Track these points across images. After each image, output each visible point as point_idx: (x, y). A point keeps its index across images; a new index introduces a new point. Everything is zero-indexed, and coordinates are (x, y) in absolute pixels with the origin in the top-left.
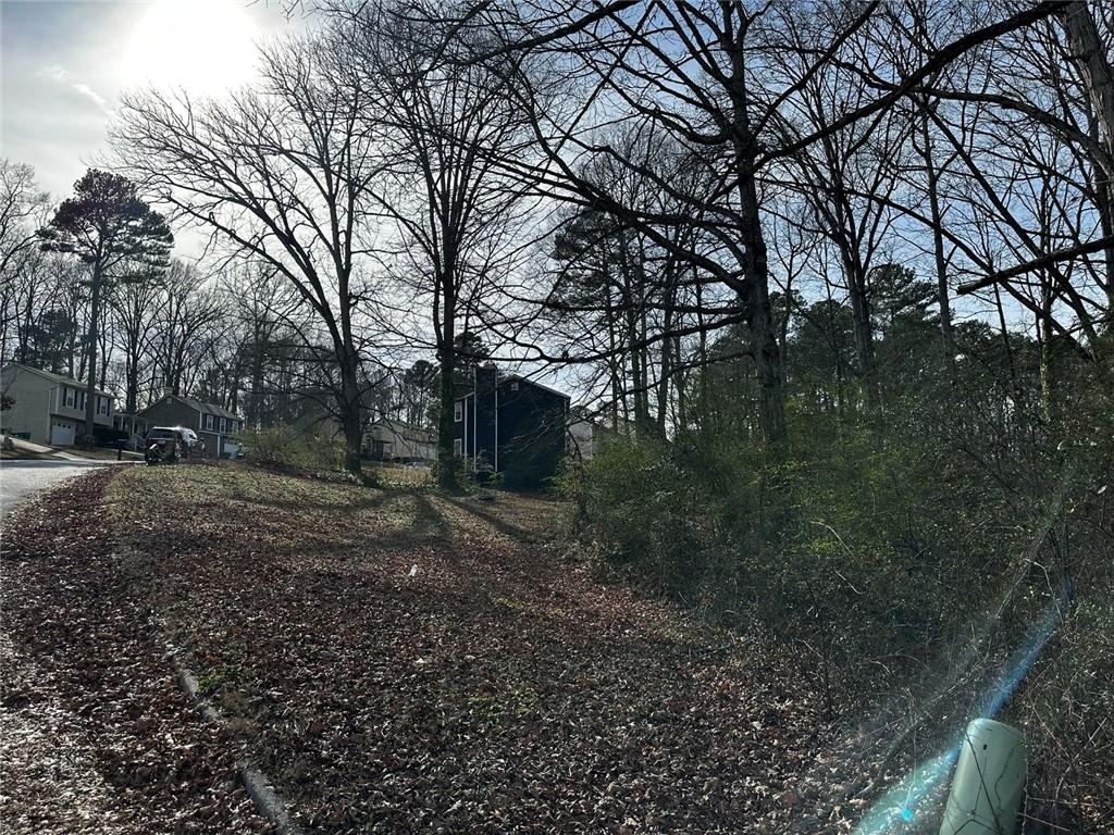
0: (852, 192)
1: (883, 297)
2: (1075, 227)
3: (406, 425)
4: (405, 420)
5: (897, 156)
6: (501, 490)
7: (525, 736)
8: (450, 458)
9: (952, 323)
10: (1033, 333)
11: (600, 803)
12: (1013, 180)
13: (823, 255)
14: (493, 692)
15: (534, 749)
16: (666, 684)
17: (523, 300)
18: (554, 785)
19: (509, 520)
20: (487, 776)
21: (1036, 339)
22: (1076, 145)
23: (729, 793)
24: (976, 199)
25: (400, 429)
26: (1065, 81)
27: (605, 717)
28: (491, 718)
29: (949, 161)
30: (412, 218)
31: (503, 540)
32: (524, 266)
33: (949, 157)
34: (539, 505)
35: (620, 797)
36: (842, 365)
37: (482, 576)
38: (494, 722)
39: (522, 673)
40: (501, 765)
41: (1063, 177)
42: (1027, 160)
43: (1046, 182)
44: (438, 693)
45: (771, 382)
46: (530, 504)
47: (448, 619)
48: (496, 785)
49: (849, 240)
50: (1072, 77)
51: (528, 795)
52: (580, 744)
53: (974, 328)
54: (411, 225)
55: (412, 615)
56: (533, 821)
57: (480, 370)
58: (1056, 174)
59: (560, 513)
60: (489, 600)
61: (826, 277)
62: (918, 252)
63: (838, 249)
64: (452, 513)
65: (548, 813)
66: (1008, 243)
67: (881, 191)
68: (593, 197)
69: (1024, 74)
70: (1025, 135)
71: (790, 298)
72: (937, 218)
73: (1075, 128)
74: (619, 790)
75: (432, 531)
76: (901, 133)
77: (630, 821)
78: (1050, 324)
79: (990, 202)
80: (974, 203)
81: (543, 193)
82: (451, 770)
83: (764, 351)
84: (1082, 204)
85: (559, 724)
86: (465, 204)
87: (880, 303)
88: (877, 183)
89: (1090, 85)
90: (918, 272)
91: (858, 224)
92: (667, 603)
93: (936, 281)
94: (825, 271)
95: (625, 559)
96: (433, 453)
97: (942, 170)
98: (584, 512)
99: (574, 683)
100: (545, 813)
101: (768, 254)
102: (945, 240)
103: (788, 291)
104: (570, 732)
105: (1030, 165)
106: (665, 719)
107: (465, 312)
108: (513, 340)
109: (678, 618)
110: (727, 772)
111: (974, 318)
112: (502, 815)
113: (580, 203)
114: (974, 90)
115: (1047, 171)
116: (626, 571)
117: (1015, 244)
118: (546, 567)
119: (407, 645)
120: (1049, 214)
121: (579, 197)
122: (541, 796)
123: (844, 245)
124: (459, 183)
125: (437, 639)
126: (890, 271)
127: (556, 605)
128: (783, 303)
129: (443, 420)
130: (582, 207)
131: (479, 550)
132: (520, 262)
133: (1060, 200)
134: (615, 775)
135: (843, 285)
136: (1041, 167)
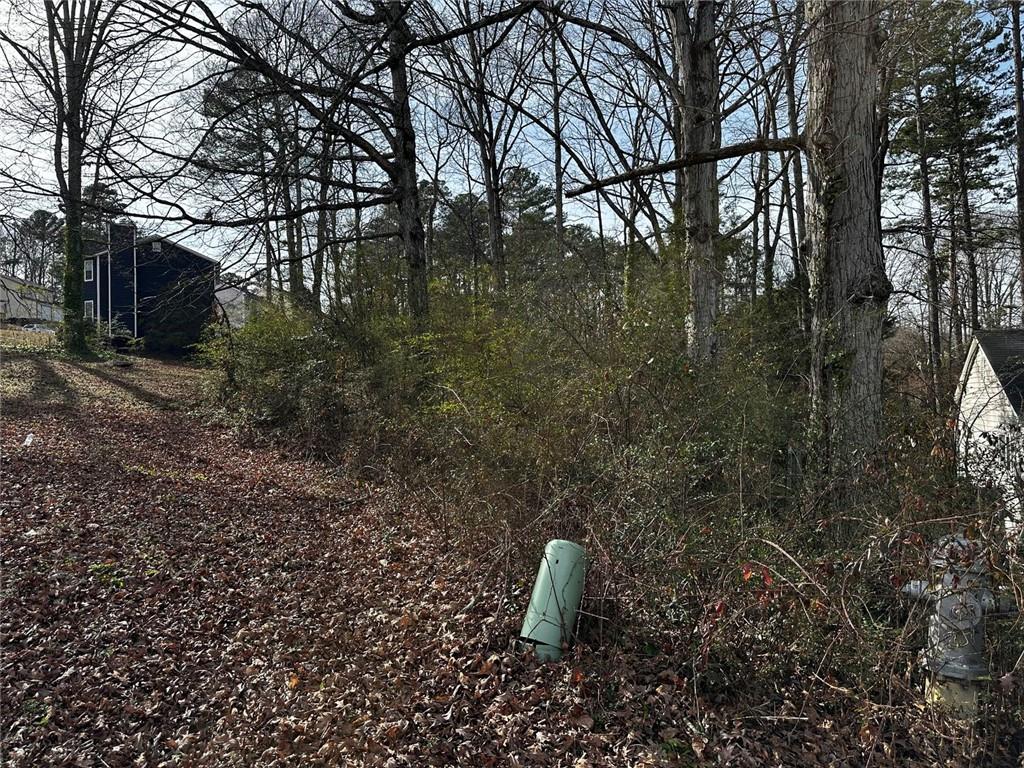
0: (492, 94)
1: (514, 197)
2: (657, 153)
3: (23, 283)
4: (22, 277)
5: (530, 67)
6: (141, 356)
7: (153, 596)
8: (79, 321)
9: (564, 225)
10: (621, 238)
11: (228, 649)
12: (616, 105)
13: (466, 151)
14: (117, 557)
15: (162, 608)
16: (304, 535)
17: (163, 153)
18: (181, 639)
19: (148, 387)
20: (106, 640)
21: (623, 243)
22: (663, 84)
23: (353, 625)
24: (589, 118)
25: (15, 286)
26: (659, 28)
27: (238, 571)
28: (114, 583)
29: (570, 81)
30: (24, 44)
31: (142, 408)
32: (167, 118)
33: (571, 77)
34: (184, 372)
35: (249, 641)
36: (478, 253)
37: (115, 444)
38: (118, 586)
39: (153, 537)
40: (124, 627)
41: (652, 110)
42: (627, 90)
43: (640, 112)
44: (52, 563)
45: (417, 263)
46: (174, 371)
47: (69, 489)
48: (116, 646)
49: (487, 139)
50: (664, 25)
51: (151, 652)
52: (212, 597)
53: (580, 230)
54: (25, 52)
55: (23, 486)
56: (155, 676)
57: (114, 227)
58: (648, 107)
59: (207, 380)
60: (120, 467)
61: (468, 171)
62: (543, 159)
63: (478, 147)
64: (81, 380)
65: (172, 666)
66: (609, 160)
67: (516, 97)
68: (244, 54)
69: (631, 15)
70: (628, 68)
71: (436, 188)
72: (559, 130)
73: (662, 69)
74: (248, 635)
75: (56, 399)
76: (535, 46)
77: (258, 662)
78: (634, 232)
79: (598, 123)
80: (587, 122)
81: (186, 41)
82: (65, 638)
83: (411, 233)
84: (663, 134)
85: (191, 581)
86: (94, 38)
87: (510, 201)
88: (512, 91)
89: (675, 33)
90: (542, 177)
91: (495, 126)
92: (314, 463)
93: (554, 186)
94: (467, 166)
95: (274, 424)
96: (59, 315)
97: (565, 87)
98: (232, 380)
99: (209, 542)
100: (169, 666)
101: (416, 141)
102: (563, 150)
103: (436, 180)
104: (201, 588)
105: (629, 95)
106: (299, 567)
107: (95, 160)
108: (151, 195)
109: (324, 477)
110: (354, 605)
111: (580, 222)
112: (122, 675)
113: (230, 59)
114: (593, 20)
115: (641, 103)
116: (276, 436)
117: (614, 162)
118: (188, 433)
119: (16, 517)
120: (640, 140)
121: (230, 53)
122: (167, 651)
123: (483, 143)
124: (86, 12)
125: (53, 510)
126: (520, 173)
127: (197, 470)
128: (431, 191)
129: (69, 279)
130: (231, 63)
131: (112, 418)
132: (162, 112)
133: (648, 128)
134: (246, 621)
135: (481, 181)
136: (638, 98)
